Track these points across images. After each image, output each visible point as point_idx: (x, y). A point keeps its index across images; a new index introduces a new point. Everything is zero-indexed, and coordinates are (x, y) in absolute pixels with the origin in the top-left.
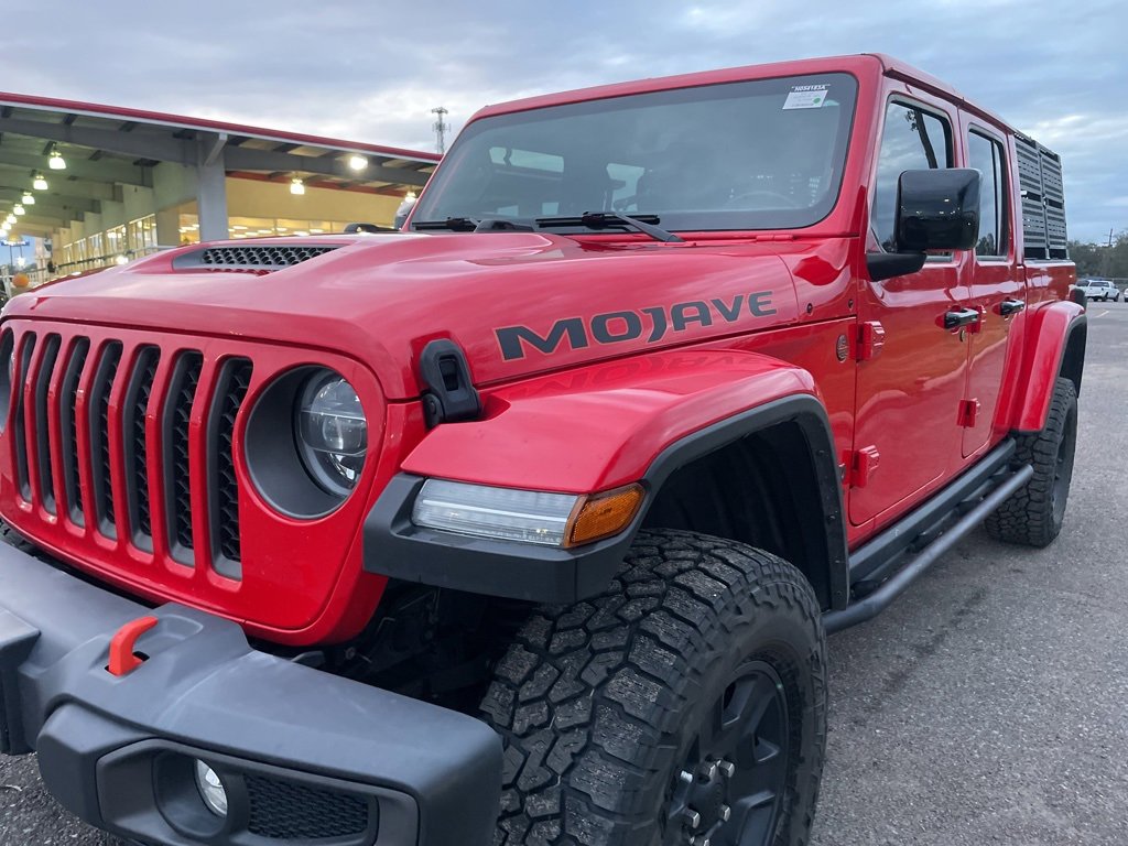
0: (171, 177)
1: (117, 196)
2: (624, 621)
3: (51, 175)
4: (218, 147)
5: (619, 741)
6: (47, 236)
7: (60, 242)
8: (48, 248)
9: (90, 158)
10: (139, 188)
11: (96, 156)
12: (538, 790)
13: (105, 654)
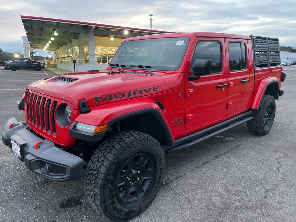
0: (82, 37)
1: (70, 41)
2: (112, 145)
3: (55, 37)
4: (93, 30)
5: (106, 163)
6: (55, 51)
7: (58, 52)
8: (55, 53)
9: (64, 33)
10: (75, 39)
11: (65, 32)
12: (95, 170)
13: (34, 147)
